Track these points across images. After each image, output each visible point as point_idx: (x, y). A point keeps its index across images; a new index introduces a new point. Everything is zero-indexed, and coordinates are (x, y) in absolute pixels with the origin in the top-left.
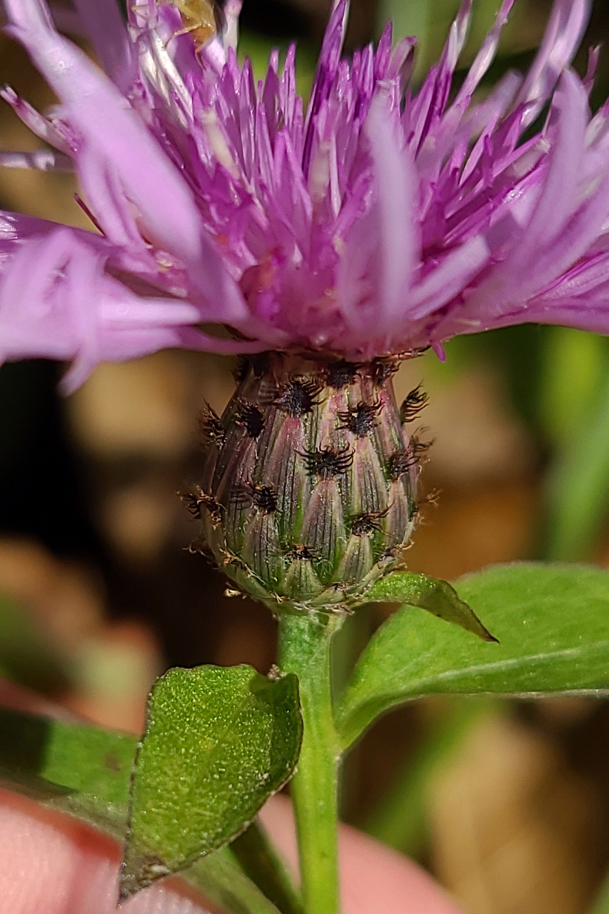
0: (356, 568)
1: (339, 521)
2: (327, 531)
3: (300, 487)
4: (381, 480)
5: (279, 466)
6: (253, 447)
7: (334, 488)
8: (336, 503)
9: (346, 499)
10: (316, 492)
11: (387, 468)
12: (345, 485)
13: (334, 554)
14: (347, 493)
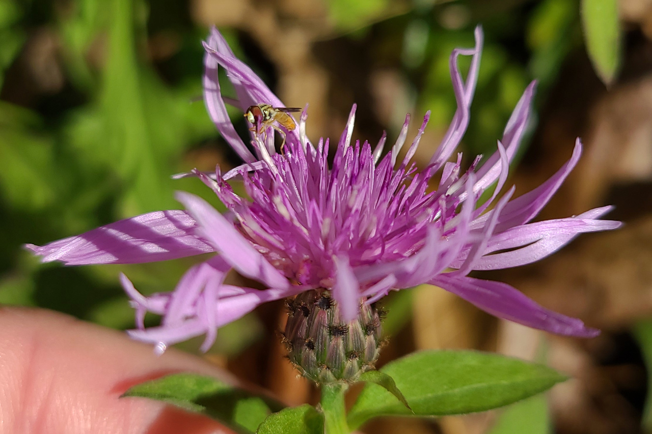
0: (351, 372)
1: (342, 355)
2: (338, 359)
3: (325, 340)
4: (362, 336)
5: (317, 330)
6: (305, 321)
7: (341, 342)
8: (341, 347)
9: (346, 346)
10: (332, 343)
11: (365, 330)
12: (346, 340)
13: (341, 368)
14: (346, 343)
